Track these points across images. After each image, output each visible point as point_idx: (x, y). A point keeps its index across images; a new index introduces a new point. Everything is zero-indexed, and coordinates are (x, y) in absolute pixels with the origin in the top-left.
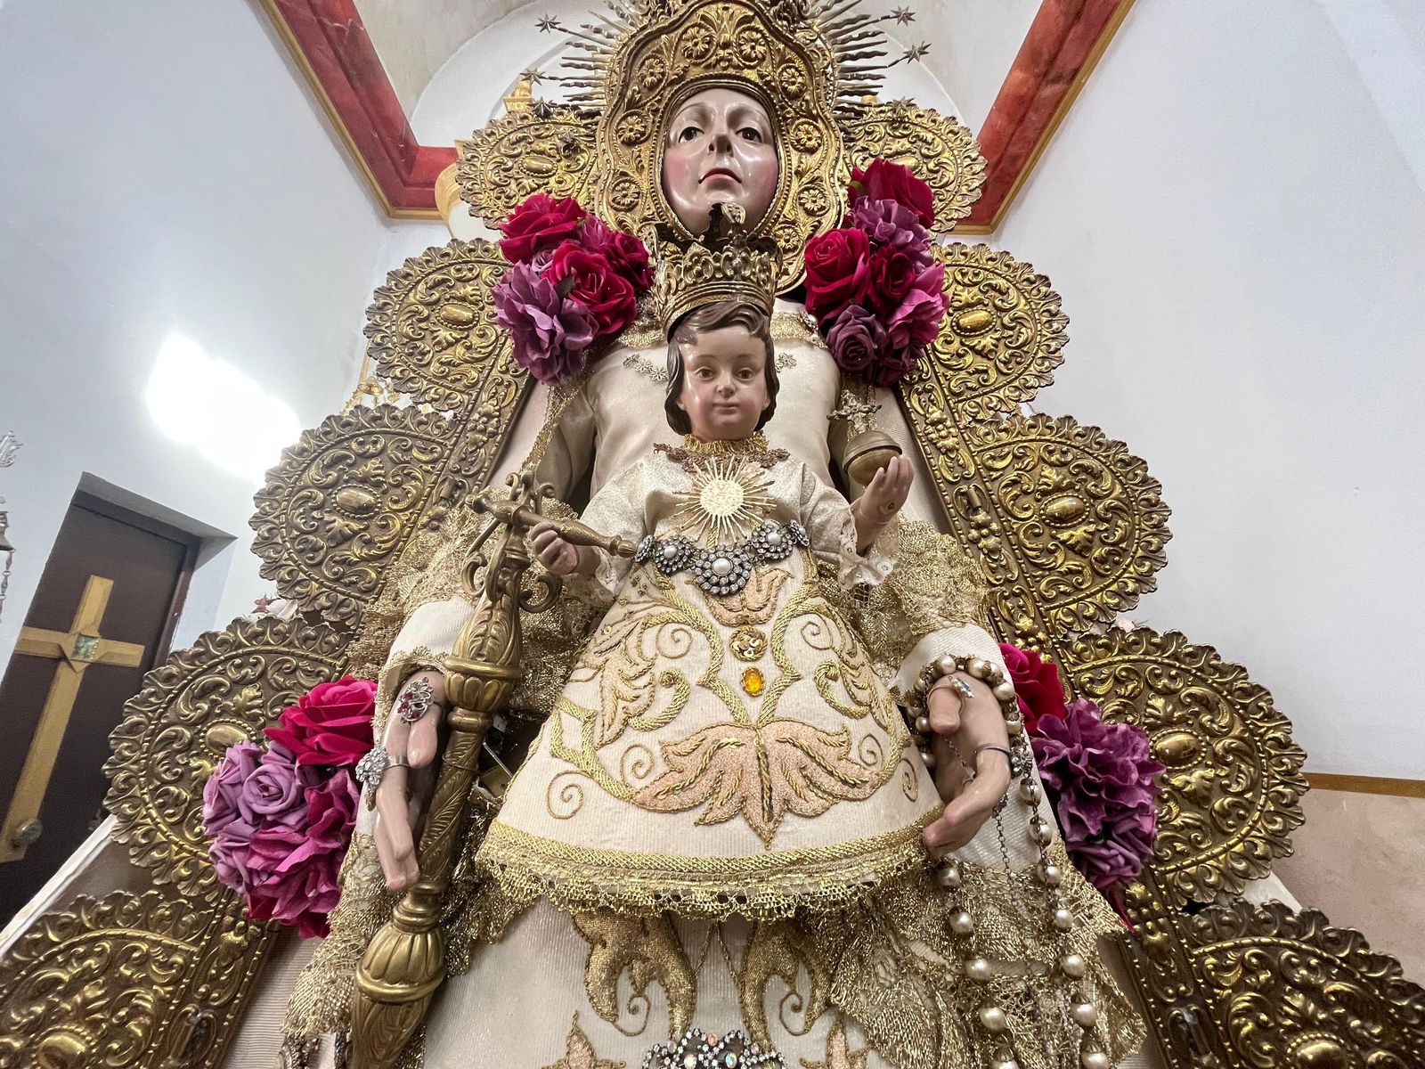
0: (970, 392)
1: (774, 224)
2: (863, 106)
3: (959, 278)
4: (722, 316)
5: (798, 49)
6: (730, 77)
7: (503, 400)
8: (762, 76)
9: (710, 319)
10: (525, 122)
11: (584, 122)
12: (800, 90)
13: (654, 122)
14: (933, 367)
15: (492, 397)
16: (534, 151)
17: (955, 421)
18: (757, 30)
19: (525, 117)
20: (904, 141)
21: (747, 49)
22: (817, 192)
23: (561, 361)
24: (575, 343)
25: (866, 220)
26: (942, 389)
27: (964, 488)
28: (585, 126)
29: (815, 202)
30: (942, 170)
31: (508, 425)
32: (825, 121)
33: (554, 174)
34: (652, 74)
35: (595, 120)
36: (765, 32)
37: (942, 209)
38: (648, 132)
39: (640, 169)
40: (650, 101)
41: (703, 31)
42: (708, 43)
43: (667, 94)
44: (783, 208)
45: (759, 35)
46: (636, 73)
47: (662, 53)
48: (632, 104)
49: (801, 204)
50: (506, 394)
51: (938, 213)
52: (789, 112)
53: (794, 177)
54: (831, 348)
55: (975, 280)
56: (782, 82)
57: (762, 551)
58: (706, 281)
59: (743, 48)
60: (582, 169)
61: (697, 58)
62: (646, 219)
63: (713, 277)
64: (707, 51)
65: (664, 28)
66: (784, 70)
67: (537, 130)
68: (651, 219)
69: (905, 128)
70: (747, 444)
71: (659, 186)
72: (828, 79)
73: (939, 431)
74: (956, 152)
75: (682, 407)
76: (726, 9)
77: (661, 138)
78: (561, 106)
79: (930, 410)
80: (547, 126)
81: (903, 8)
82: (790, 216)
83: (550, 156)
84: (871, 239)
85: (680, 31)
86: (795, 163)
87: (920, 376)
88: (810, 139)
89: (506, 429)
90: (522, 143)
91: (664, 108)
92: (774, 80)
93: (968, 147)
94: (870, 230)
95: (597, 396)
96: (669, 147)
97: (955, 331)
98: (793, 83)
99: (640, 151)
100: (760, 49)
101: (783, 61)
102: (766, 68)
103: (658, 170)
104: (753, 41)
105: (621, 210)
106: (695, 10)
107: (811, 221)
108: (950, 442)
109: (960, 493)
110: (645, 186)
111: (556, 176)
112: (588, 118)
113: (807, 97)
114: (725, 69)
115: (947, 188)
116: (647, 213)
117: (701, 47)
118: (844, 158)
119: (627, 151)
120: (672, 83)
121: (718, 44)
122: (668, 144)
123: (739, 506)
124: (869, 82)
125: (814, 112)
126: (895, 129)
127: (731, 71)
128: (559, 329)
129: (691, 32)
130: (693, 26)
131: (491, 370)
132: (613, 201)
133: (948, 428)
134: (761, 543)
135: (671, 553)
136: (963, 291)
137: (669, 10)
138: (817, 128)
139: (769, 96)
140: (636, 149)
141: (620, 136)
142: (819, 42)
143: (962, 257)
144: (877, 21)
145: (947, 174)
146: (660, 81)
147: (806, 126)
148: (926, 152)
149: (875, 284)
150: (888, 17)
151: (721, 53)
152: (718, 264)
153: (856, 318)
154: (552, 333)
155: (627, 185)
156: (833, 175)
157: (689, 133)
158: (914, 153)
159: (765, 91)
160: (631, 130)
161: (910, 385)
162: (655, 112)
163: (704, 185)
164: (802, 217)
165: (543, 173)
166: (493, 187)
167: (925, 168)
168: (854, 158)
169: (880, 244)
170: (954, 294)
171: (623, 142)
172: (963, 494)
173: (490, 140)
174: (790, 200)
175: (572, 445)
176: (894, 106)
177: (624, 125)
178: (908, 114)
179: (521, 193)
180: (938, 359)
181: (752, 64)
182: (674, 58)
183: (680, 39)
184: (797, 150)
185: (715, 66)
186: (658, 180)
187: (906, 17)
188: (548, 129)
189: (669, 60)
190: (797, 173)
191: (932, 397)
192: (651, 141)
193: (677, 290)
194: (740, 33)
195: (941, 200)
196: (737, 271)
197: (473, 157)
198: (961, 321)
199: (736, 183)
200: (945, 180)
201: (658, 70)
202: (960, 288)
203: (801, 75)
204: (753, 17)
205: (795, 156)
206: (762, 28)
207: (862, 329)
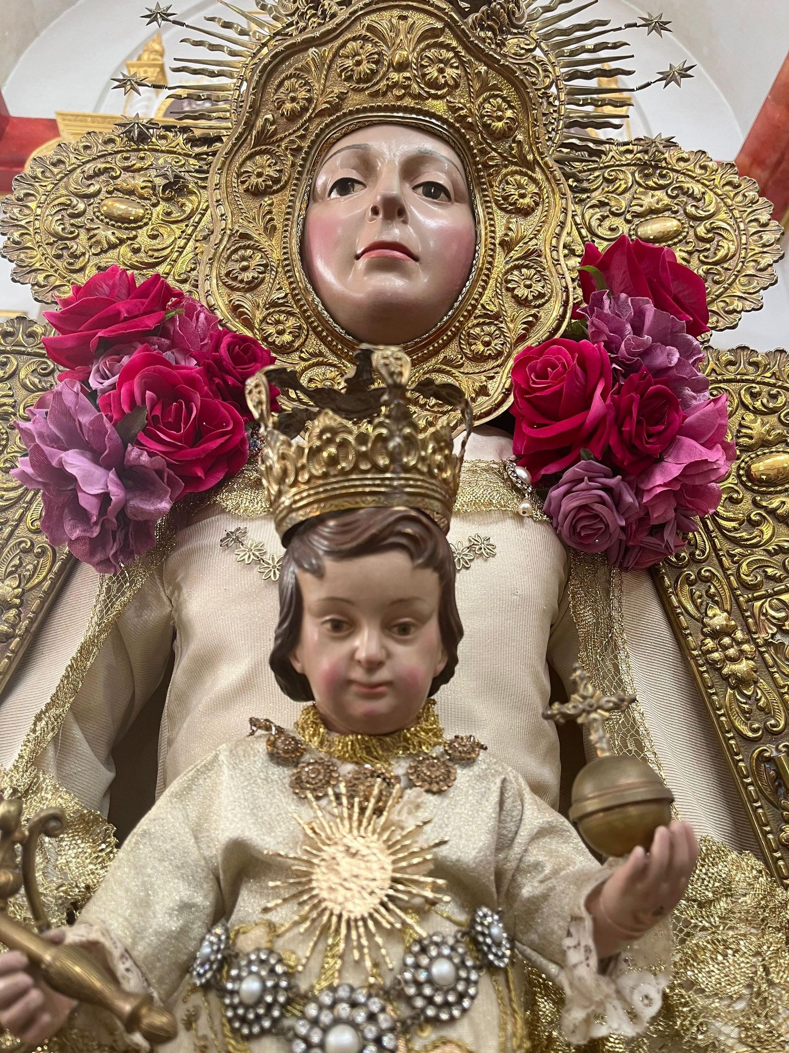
0: (772, 584)
1: (467, 318)
2: (602, 143)
3: (748, 400)
4: (366, 535)
5: (506, 73)
6: (406, 109)
7: (31, 577)
8: (453, 110)
9: (348, 537)
10: (110, 148)
11: (197, 150)
12: (510, 128)
13: (293, 165)
14: (711, 540)
15: (11, 573)
16: (118, 190)
17: (750, 632)
18: (448, 47)
19: (111, 141)
20: (659, 194)
21: (432, 72)
22: (533, 271)
23: (120, 536)
24: (143, 512)
25: (607, 330)
26: (727, 577)
27: (771, 751)
28: (198, 157)
29: (529, 287)
30: (717, 238)
31: (32, 621)
32: (546, 169)
33: (146, 224)
34: (293, 99)
35: (212, 149)
36: (459, 49)
37: (718, 296)
38: (284, 179)
39: (270, 230)
40: (289, 135)
41: (369, 46)
42: (377, 62)
43: (315, 128)
44: (481, 295)
45: (451, 54)
46: (271, 95)
47: (309, 71)
48: (264, 138)
49: (508, 289)
50: (35, 568)
51: (713, 301)
52: (492, 158)
53: (498, 249)
54: (551, 517)
55: (771, 405)
56: (482, 117)
57: (419, 1003)
58: (343, 472)
59: (426, 71)
60: (189, 218)
61: (359, 81)
62: (274, 304)
63: (355, 469)
64: (374, 73)
65: (313, 39)
66: (486, 100)
67: (127, 159)
68: (282, 305)
69: (662, 176)
70: (406, 740)
71: (297, 257)
72: (550, 103)
73: (725, 648)
74: (737, 214)
75: (298, 667)
76: (404, 18)
77: (303, 187)
78: (163, 127)
79: (710, 613)
80: (142, 154)
81: (655, 15)
82: (491, 307)
83: (142, 197)
84: (613, 360)
85: (337, 44)
86: (500, 232)
87: (692, 554)
88: (522, 196)
89: (27, 629)
90: (103, 178)
91: (310, 148)
92: (472, 114)
93: (755, 207)
94: (611, 346)
95: (178, 588)
96: (315, 201)
97: (742, 482)
98: (500, 119)
99: (271, 205)
100: (450, 72)
101: (485, 87)
102: (460, 99)
103: (295, 232)
104: (441, 61)
105: (238, 289)
106: (358, 18)
107: (524, 314)
108: (743, 666)
109: (762, 759)
110: (276, 255)
111: (150, 227)
112: (203, 145)
113: (520, 137)
114: (400, 98)
115: (726, 266)
116: (276, 295)
117: (365, 67)
118: (573, 216)
119: (253, 203)
120: (322, 113)
121: (390, 64)
122: (312, 196)
123: (381, 895)
124: (608, 110)
125: (530, 157)
126: (647, 176)
127: (408, 102)
128: (116, 493)
129: (351, 45)
130: (354, 39)
131: (17, 526)
132: (228, 274)
133: (739, 644)
134: (418, 984)
135: (251, 994)
136: (755, 421)
137: (324, 12)
138: (534, 180)
139: (463, 136)
140: (267, 200)
141: (243, 182)
142: (538, 52)
143: (751, 369)
144: (620, 29)
145: (724, 243)
146: (305, 109)
147: (518, 177)
148: (692, 210)
149: (621, 432)
150: (635, 25)
151: (395, 76)
152: (364, 449)
153: (591, 479)
154: (104, 498)
155: (249, 252)
156: (555, 248)
157: (344, 186)
158: (676, 212)
159: (457, 130)
160: (259, 175)
161: (678, 568)
162: (297, 151)
163: (361, 264)
164: (509, 305)
165: (131, 222)
166: (52, 240)
167: (691, 233)
168: (587, 217)
169: (629, 368)
170: (741, 425)
171: (247, 190)
172: (770, 760)
173: (56, 170)
174: (492, 282)
175: (136, 653)
176: (645, 144)
177: (249, 166)
178: (666, 155)
179: (93, 251)
180: (720, 528)
181: (439, 93)
182: (326, 80)
183: (336, 54)
184: (504, 210)
185: (384, 94)
186: (295, 249)
187: (659, 26)
188: (142, 158)
189: (319, 82)
190: (503, 243)
191: (713, 590)
192: (287, 192)
193: (295, 483)
194: (423, 50)
195: (716, 282)
196: (394, 457)
197: (27, 195)
198: (754, 467)
199: (411, 262)
200: (721, 253)
201: (302, 94)
202: (750, 417)
203: (512, 108)
204: (442, 30)
205: (500, 219)
206: (454, 44)
207: (600, 496)
